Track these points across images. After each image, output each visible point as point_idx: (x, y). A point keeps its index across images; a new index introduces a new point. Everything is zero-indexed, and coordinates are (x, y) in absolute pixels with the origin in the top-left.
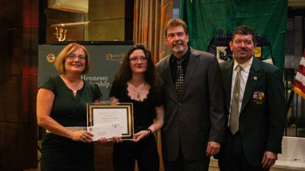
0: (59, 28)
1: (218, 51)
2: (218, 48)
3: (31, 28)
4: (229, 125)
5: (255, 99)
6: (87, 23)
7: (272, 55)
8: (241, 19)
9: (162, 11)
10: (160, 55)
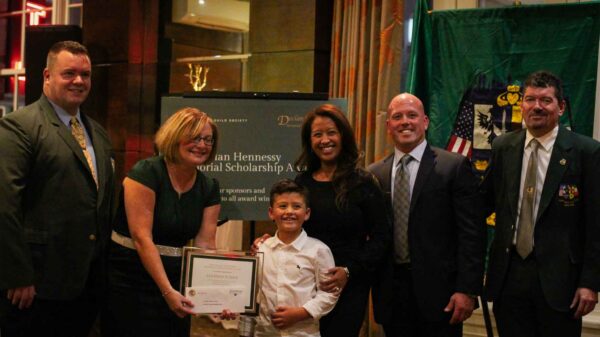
0: (194, 64)
1: (476, 113)
2: (477, 107)
3: (142, 63)
4: (515, 241)
5: (562, 198)
6: (245, 56)
7: (571, 121)
8: (518, 55)
9: (383, 37)
10: (378, 117)
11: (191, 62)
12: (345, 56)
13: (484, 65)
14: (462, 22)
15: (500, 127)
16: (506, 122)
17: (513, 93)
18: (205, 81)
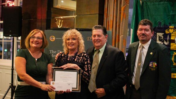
1: (158, 36)
2: (158, 34)
3: (41, 19)
6: (75, 16)
8: (173, 15)
9: (122, 9)
10: (120, 37)
11: (57, 18)
12: (109, 16)
13: (160, 18)
14: (152, 3)
15: (167, 41)
16: (169, 40)
17: (171, 29)
18: (62, 25)
